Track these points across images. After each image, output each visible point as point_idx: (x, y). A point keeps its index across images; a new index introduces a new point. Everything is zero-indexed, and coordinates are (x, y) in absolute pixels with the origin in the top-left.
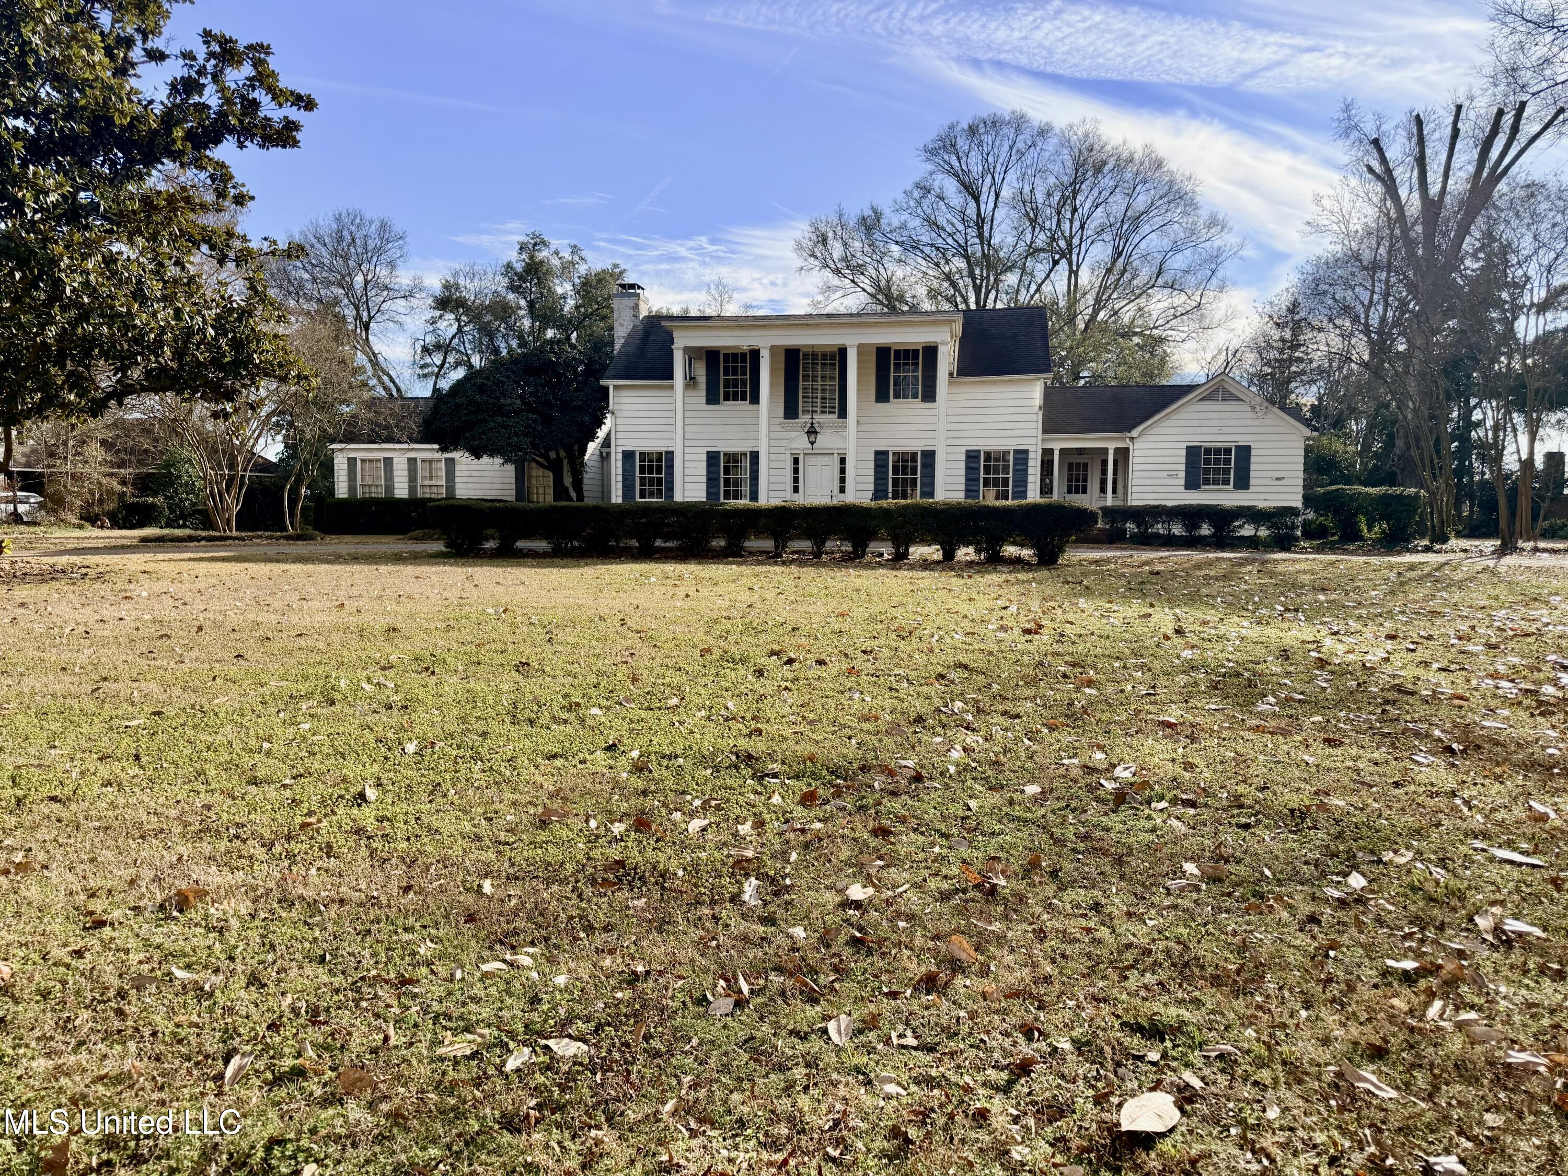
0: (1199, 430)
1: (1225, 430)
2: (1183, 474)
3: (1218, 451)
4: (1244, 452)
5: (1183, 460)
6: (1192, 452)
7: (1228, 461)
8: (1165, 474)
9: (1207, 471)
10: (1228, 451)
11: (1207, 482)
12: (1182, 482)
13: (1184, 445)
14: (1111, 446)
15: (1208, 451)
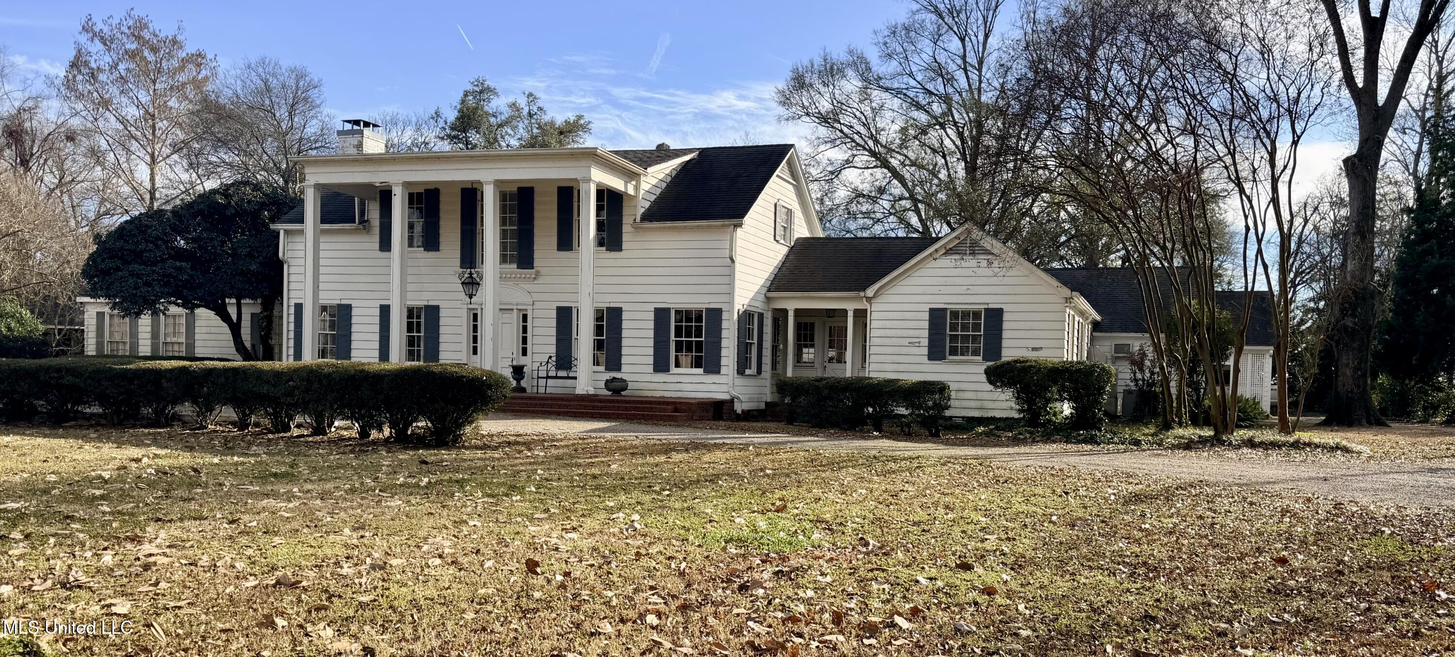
0: (944, 289)
1: (974, 289)
2: (925, 342)
3: (966, 314)
4: (995, 316)
5: (926, 325)
6: (937, 316)
7: (976, 327)
8: (906, 342)
9: (954, 338)
10: (977, 314)
11: (954, 351)
12: (925, 351)
13: (927, 308)
14: (850, 307)
15: (955, 314)
